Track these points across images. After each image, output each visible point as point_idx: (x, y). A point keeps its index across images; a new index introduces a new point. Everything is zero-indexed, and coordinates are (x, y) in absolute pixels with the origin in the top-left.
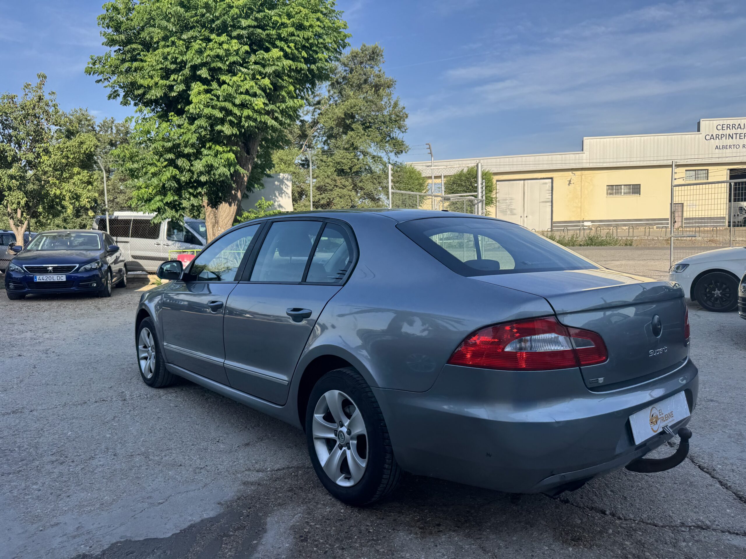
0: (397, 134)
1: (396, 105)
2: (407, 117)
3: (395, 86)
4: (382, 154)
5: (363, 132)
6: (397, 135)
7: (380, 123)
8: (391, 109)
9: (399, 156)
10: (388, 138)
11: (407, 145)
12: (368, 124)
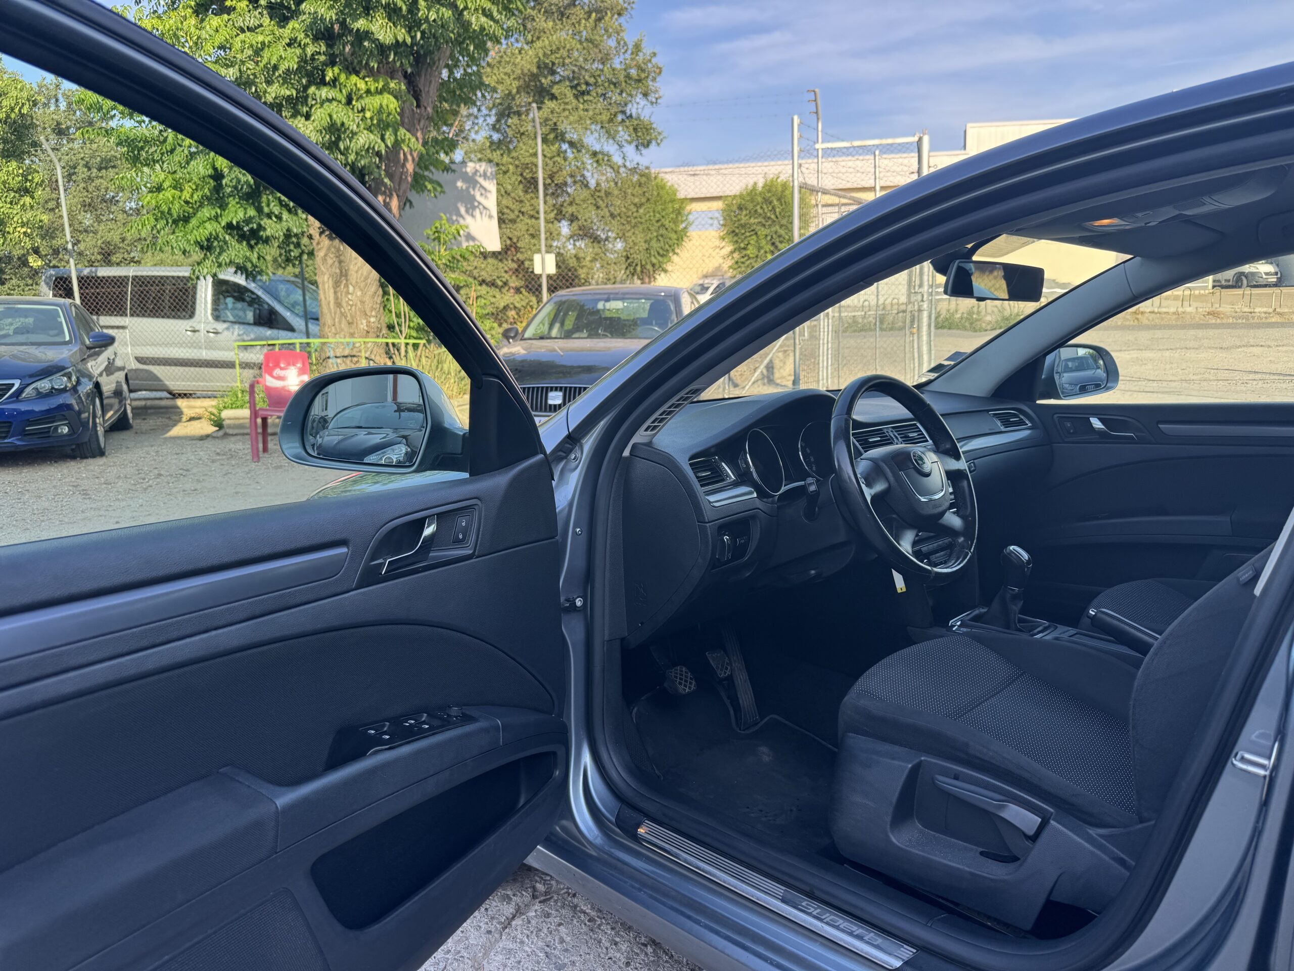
0: (640, 106)
1: (637, 48)
2: (660, 72)
3: (633, 12)
4: (610, 148)
5: (574, 101)
6: (640, 110)
7: (606, 84)
8: (628, 56)
9: (644, 151)
10: (620, 117)
11: (660, 130)
12: (584, 87)
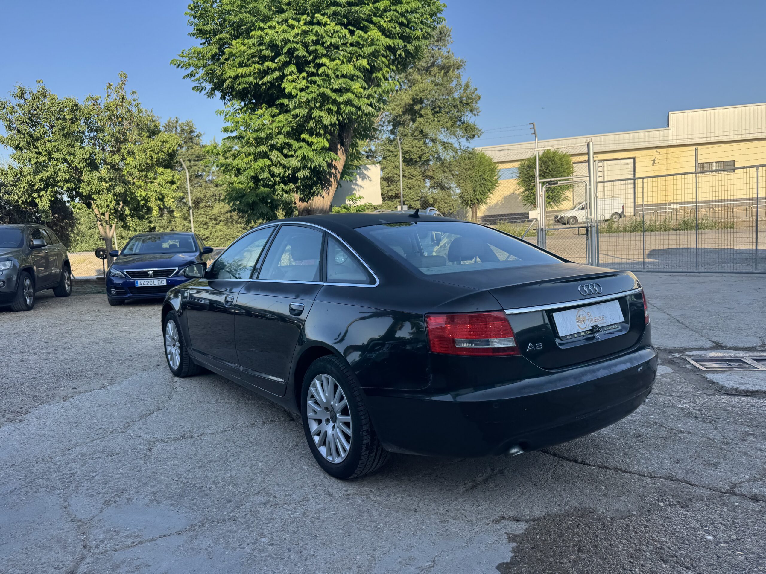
1: (467, 87)
2: (480, 98)
3: (465, 67)
4: (452, 140)
5: (433, 117)
6: (468, 119)
7: (450, 107)
8: (462, 91)
9: (470, 141)
10: (458, 123)
11: (480, 129)
12: (438, 109)
